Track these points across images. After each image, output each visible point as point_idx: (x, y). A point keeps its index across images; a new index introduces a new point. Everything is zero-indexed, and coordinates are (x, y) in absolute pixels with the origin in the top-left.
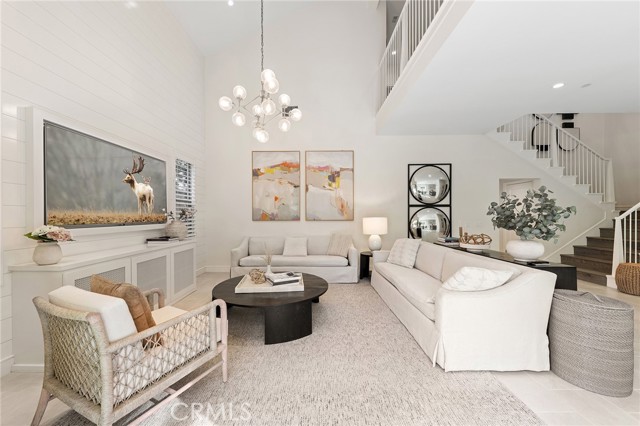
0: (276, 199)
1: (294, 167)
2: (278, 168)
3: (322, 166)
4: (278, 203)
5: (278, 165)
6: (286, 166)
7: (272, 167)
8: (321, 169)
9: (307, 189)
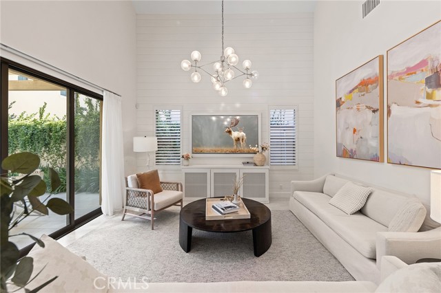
0: (355, 131)
1: (372, 82)
2: (356, 90)
3: (412, 65)
4: (357, 137)
5: (356, 88)
6: (364, 85)
7: (351, 92)
8: (410, 71)
9: (389, 112)
